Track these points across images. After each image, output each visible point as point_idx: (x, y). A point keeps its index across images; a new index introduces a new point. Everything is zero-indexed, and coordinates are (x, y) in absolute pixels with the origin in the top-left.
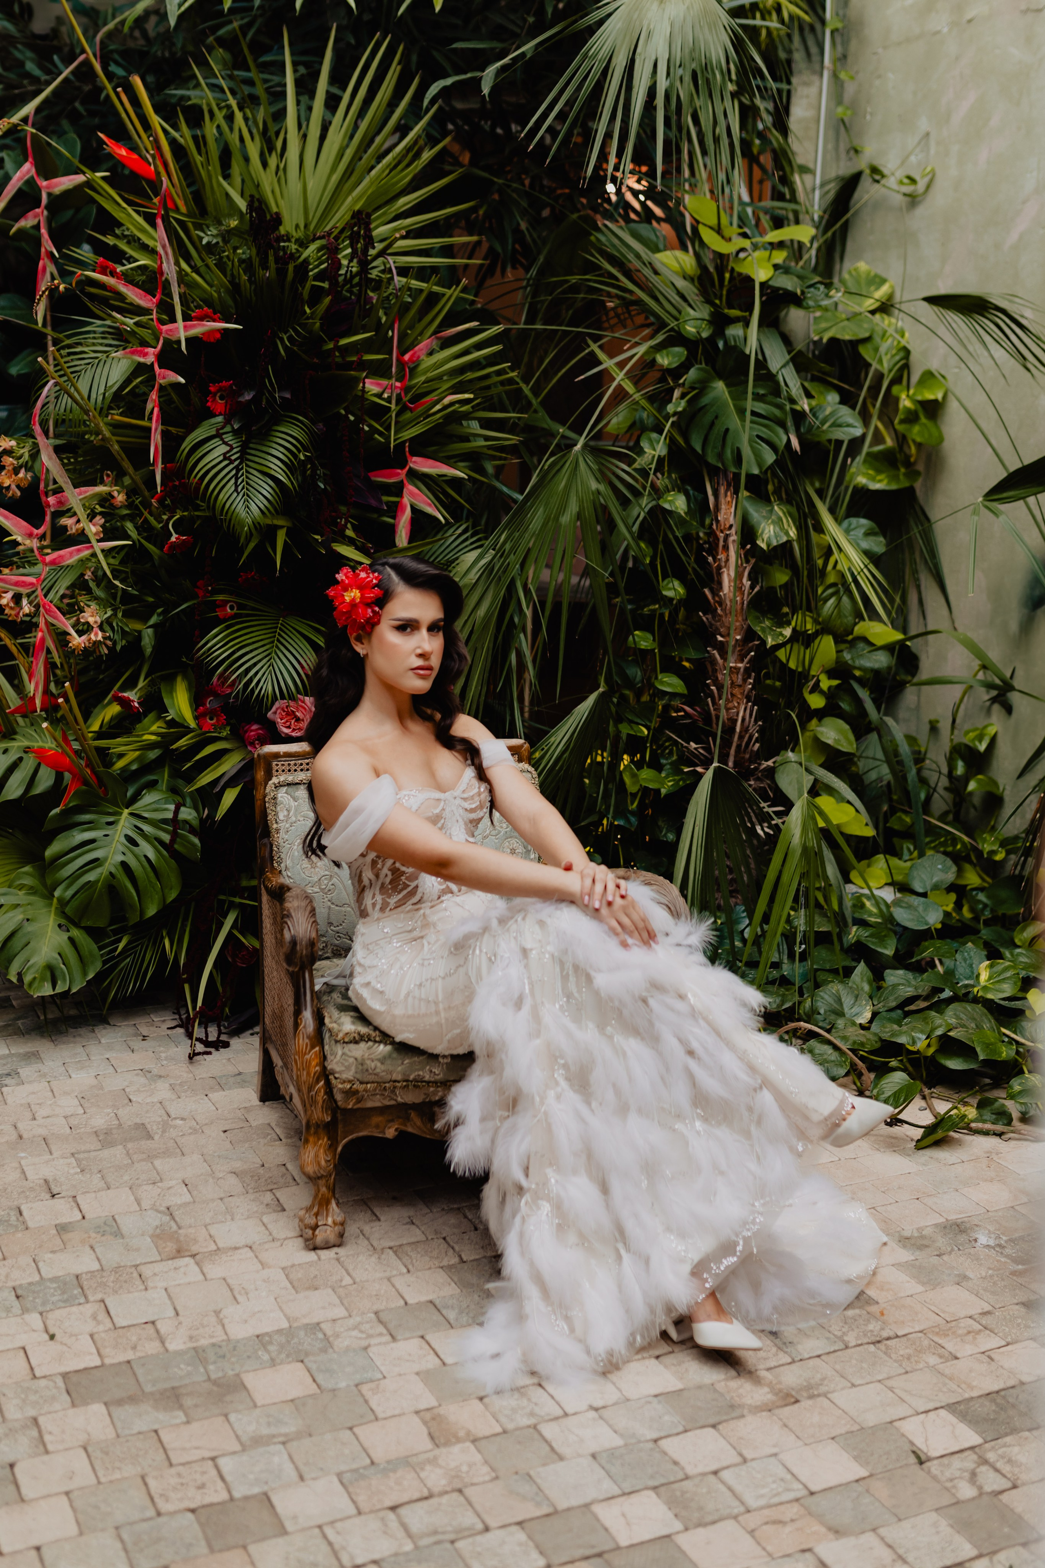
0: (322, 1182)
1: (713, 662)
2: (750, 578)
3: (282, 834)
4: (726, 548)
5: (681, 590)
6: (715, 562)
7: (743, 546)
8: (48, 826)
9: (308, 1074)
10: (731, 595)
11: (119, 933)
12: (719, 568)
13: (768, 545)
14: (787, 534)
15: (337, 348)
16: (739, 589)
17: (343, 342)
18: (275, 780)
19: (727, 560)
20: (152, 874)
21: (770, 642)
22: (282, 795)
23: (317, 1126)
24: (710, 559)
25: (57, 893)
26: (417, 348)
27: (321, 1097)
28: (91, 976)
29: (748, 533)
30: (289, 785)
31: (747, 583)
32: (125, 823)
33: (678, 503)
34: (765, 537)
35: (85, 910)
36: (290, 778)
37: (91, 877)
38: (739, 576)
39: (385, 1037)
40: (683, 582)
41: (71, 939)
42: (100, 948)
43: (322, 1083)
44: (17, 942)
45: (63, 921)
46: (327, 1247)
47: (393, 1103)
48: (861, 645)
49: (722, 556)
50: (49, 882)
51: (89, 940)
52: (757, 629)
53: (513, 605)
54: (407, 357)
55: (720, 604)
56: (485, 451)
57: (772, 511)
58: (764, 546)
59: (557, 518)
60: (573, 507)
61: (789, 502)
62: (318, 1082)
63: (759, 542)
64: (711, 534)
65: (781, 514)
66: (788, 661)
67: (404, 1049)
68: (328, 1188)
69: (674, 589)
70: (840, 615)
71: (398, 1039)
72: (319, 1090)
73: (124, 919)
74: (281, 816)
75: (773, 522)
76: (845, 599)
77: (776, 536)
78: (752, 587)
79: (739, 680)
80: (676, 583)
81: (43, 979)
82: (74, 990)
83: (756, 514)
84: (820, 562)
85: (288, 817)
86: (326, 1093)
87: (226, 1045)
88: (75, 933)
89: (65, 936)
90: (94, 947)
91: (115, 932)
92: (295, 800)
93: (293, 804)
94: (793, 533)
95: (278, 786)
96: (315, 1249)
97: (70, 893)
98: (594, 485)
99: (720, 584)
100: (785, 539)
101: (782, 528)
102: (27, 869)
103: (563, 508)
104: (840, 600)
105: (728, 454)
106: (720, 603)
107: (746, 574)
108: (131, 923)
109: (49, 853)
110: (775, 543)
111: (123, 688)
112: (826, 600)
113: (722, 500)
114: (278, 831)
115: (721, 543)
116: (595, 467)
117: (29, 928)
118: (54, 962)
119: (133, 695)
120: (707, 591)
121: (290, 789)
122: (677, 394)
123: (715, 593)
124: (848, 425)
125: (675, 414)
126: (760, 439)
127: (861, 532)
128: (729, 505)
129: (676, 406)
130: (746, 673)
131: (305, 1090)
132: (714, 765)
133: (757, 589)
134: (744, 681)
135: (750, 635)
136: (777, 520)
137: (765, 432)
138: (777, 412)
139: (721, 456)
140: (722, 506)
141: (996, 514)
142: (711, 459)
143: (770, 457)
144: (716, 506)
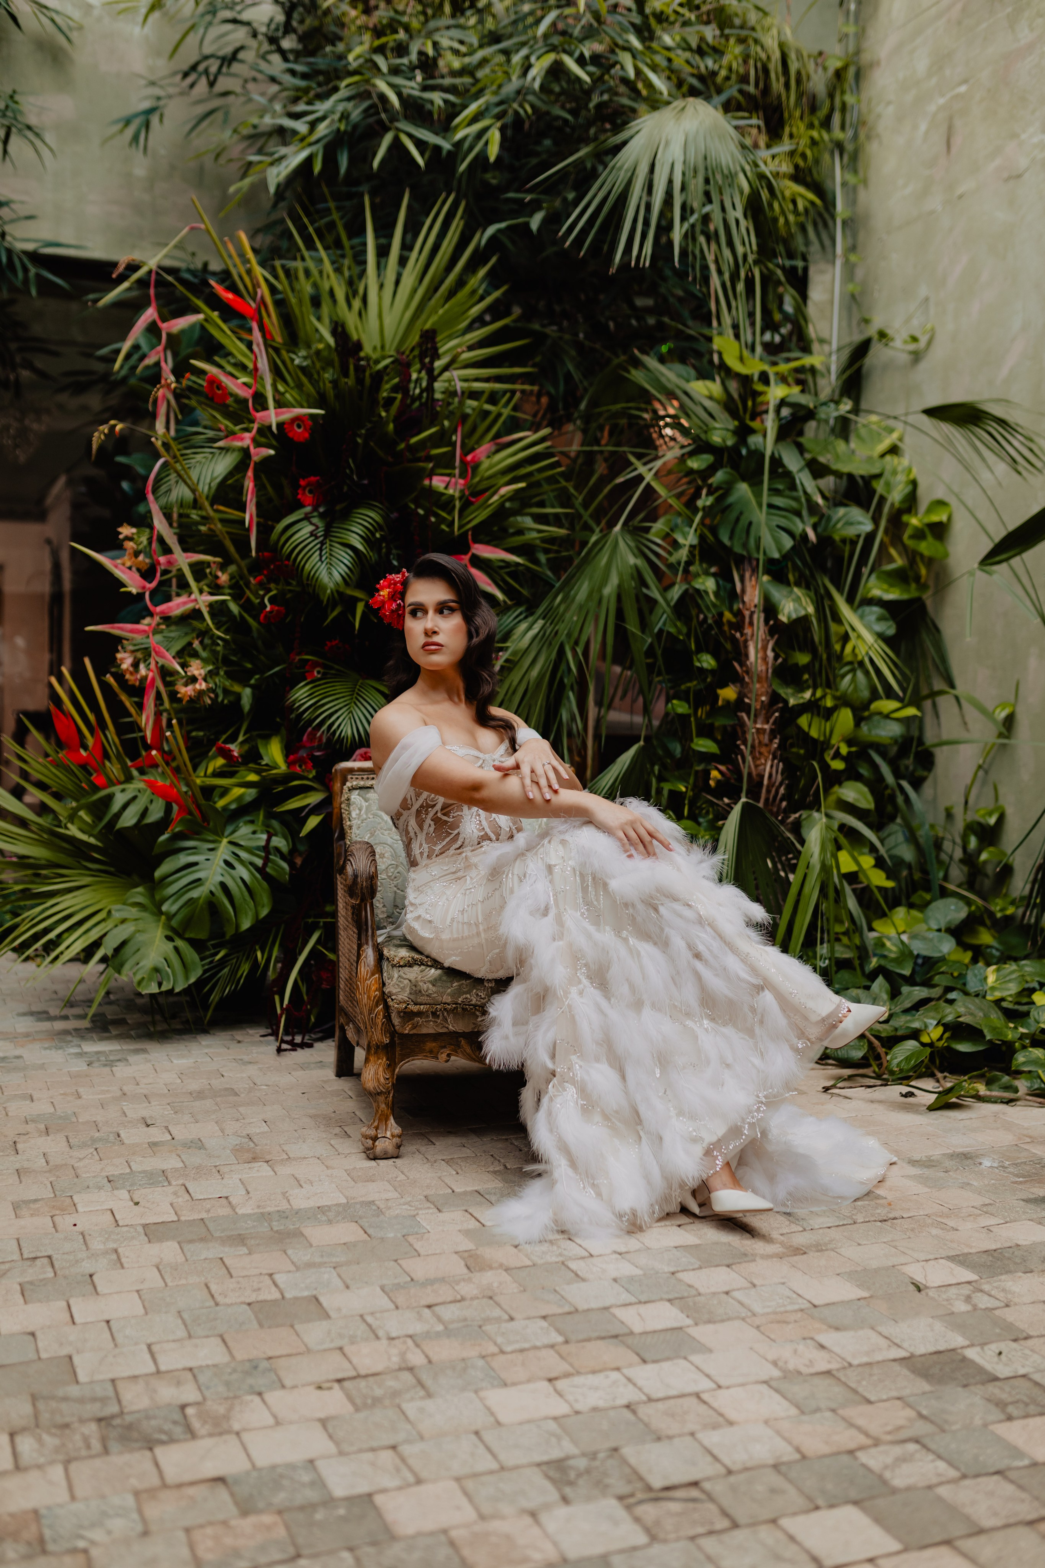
0: (381, 1098)
1: (742, 724)
2: (773, 650)
3: (354, 830)
4: (751, 624)
5: (712, 662)
6: (742, 635)
7: (766, 622)
8: (157, 850)
9: (369, 998)
10: (758, 665)
11: (218, 947)
12: (746, 641)
13: (789, 619)
14: (806, 610)
15: (409, 448)
16: (765, 659)
17: (414, 440)
18: (348, 784)
19: (754, 635)
20: (246, 894)
21: (792, 702)
22: (355, 796)
23: (378, 1047)
24: (738, 635)
25: (164, 908)
26: (478, 451)
27: (380, 1020)
28: (192, 980)
29: (770, 609)
30: (361, 788)
31: (770, 654)
32: (224, 850)
33: (709, 584)
34: (786, 611)
35: (187, 923)
36: (362, 783)
37: (195, 894)
38: (765, 648)
39: (436, 964)
40: (715, 656)
41: (176, 949)
42: (202, 959)
43: (382, 1007)
44: (128, 950)
45: (170, 933)
46: (386, 1157)
47: (444, 1030)
48: (877, 718)
49: (748, 631)
50: (157, 897)
51: (192, 950)
52: (781, 692)
53: (563, 667)
54: (469, 458)
55: (747, 672)
56: (538, 542)
57: (791, 592)
58: (786, 620)
59: (600, 590)
60: (614, 580)
61: (808, 587)
62: (377, 1005)
63: (781, 617)
64: (739, 614)
65: (799, 593)
66: (809, 727)
67: (453, 973)
68: (387, 1105)
69: (707, 661)
70: (856, 689)
71: (446, 965)
72: (379, 1013)
73: (223, 935)
74: (354, 814)
75: (793, 600)
76: (860, 675)
77: (796, 610)
78: (776, 658)
79: (766, 739)
80: (709, 656)
81: (150, 979)
82: (177, 990)
84: (838, 647)
85: (359, 815)
86: (385, 1016)
87: (310, 1046)
88: (180, 943)
89: (170, 945)
90: (196, 957)
91: (214, 946)
92: (366, 800)
93: (364, 804)
94: (811, 610)
95: (353, 789)
96: (375, 1159)
97: (174, 908)
98: (632, 560)
99: (747, 656)
100: (803, 613)
101: (801, 604)
102: (140, 889)
103: (605, 581)
104: (854, 675)
105: (752, 543)
107: (770, 645)
108: (228, 937)
109: (158, 874)
110: (794, 616)
111: (227, 741)
112: (843, 676)
113: (747, 583)
114: (350, 827)
115: (747, 620)
116: (632, 544)
117: (140, 937)
118: (160, 966)
119: (235, 749)
120: (736, 665)
121: (362, 792)
122: (704, 492)
123: (741, 663)
124: (860, 523)
125: (704, 508)
126: (779, 527)
127: (873, 618)
128: (754, 587)
129: (705, 501)
130: (773, 734)
131: (366, 1013)
132: (744, 800)
133: (780, 660)
134: (771, 741)
135: (775, 698)
136: (798, 600)
137: (784, 522)
138: (794, 504)
139: (745, 545)
140: (749, 589)
141: (989, 573)
142: (738, 549)
143: (788, 543)
144: (743, 591)
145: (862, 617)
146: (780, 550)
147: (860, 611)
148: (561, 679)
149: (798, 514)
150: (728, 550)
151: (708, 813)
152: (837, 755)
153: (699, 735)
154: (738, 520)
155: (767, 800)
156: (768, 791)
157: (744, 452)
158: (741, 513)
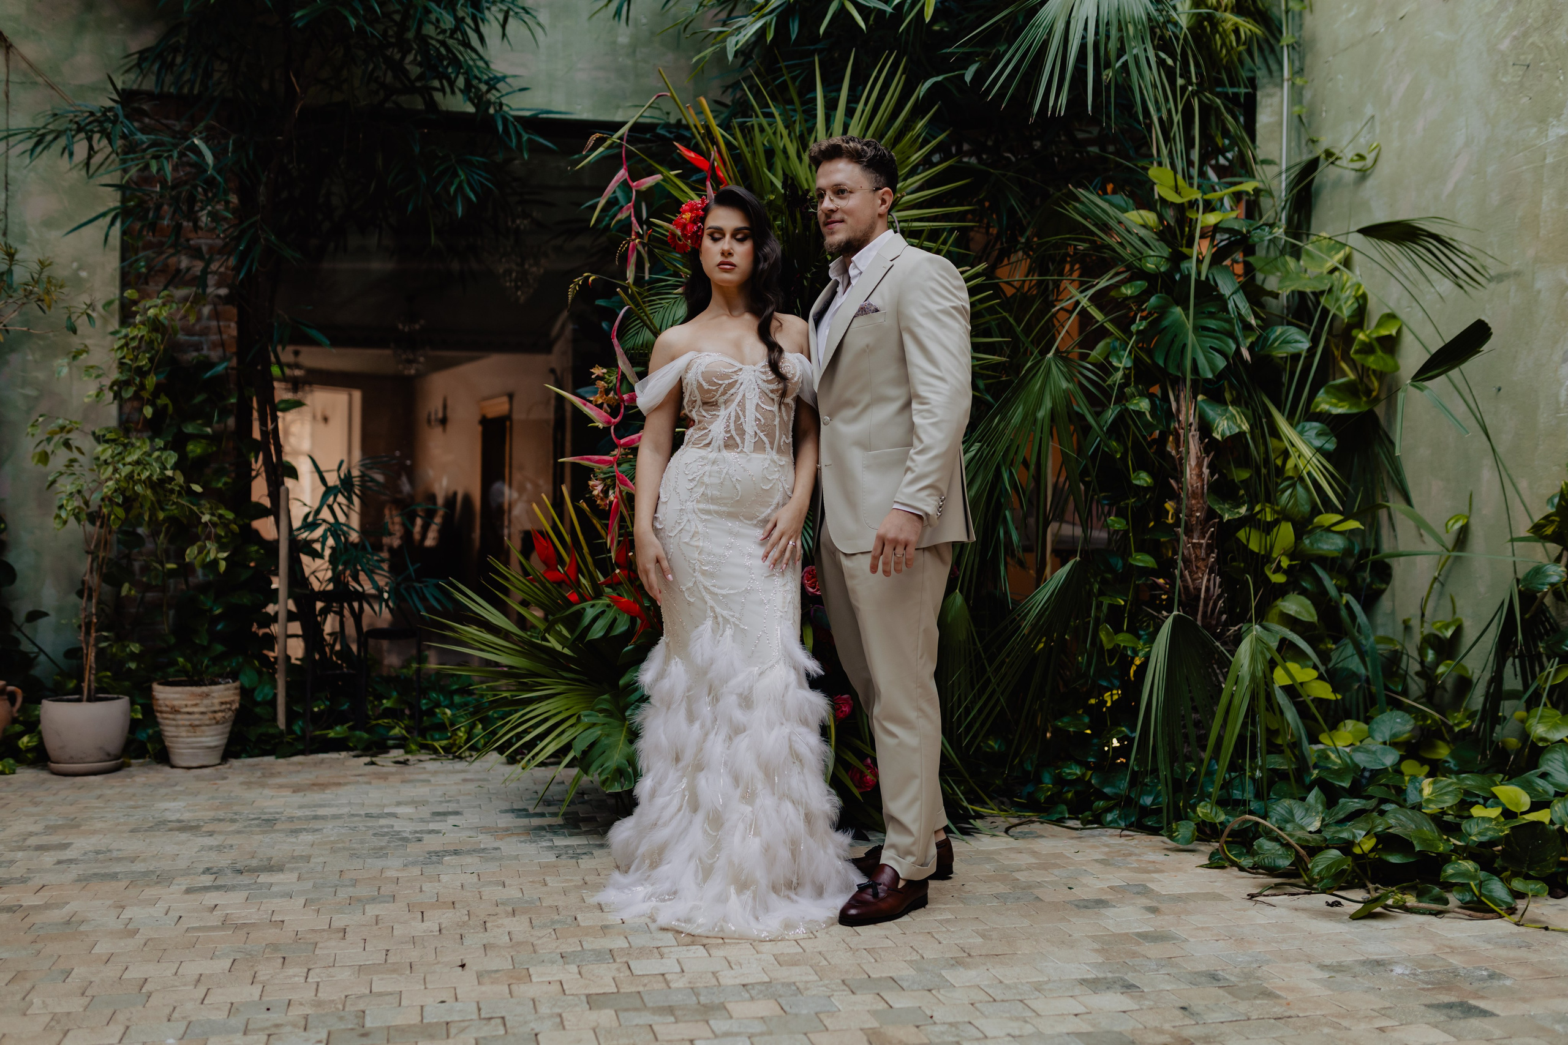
1: (1178, 540)
2: (1209, 467)
4: (1188, 443)
5: (1149, 480)
6: (1178, 455)
7: (1201, 440)
8: (622, 660)
10: (1193, 482)
12: (1181, 459)
13: (1222, 436)
14: (1239, 427)
16: (1200, 475)
19: (1189, 453)
21: (1226, 517)
24: (1174, 453)
29: (1205, 428)
31: (1206, 471)
33: (1144, 405)
34: (1220, 430)
38: (1199, 465)
40: (1151, 474)
44: (595, 752)
49: (1184, 450)
52: (1216, 507)
53: (1000, 487)
55: (1183, 489)
57: (1226, 410)
58: (1219, 437)
59: (1034, 413)
60: (1048, 404)
61: (1244, 406)
63: (1215, 435)
64: (1175, 431)
65: (1234, 412)
66: (1248, 540)
69: (1143, 479)
70: (1296, 503)
75: (1227, 418)
76: (1300, 489)
77: (1229, 428)
78: (1212, 474)
79: (1203, 554)
80: (1144, 474)
81: (614, 779)
83: (1211, 412)
84: (1278, 464)
94: (1245, 427)
98: (1064, 385)
99: (1182, 473)
100: (1237, 430)
101: (1235, 423)
102: (606, 697)
103: (1039, 404)
104: (1294, 490)
105: (1187, 364)
106: (1183, 487)
107: (1205, 464)
109: (622, 682)
110: (1228, 434)
112: (1283, 491)
113: (1183, 403)
115: (1184, 439)
116: (1065, 370)
117: (604, 741)
118: (623, 767)
120: (1172, 481)
122: (1140, 316)
123: (1178, 481)
124: (1296, 341)
125: (1139, 332)
126: (1211, 347)
127: (1313, 433)
128: (1188, 406)
129: (1139, 326)
130: (1210, 548)
132: (1175, 613)
133: (1216, 476)
134: (1208, 555)
135: (1211, 514)
136: (1232, 418)
137: (1216, 344)
138: (1226, 326)
139: (1180, 367)
140: (1183, 409)
141: (1421, 389)
142: (1172, 370)
143: (1221, 363)
144: (1179, 410)
145: (1301, 433)
146: (1213, 371)
147: (1299, 428)
148: (998, 499)
149: (1231, 335)
150: (1164, 371)
151: (1148, 626)
152: (1278, 569)
153: (1137, 550)
154: (1173, 341)
155: (1205, 613)
156: (1206, 605)
157: (1177, 277)
158: (1176, 336)
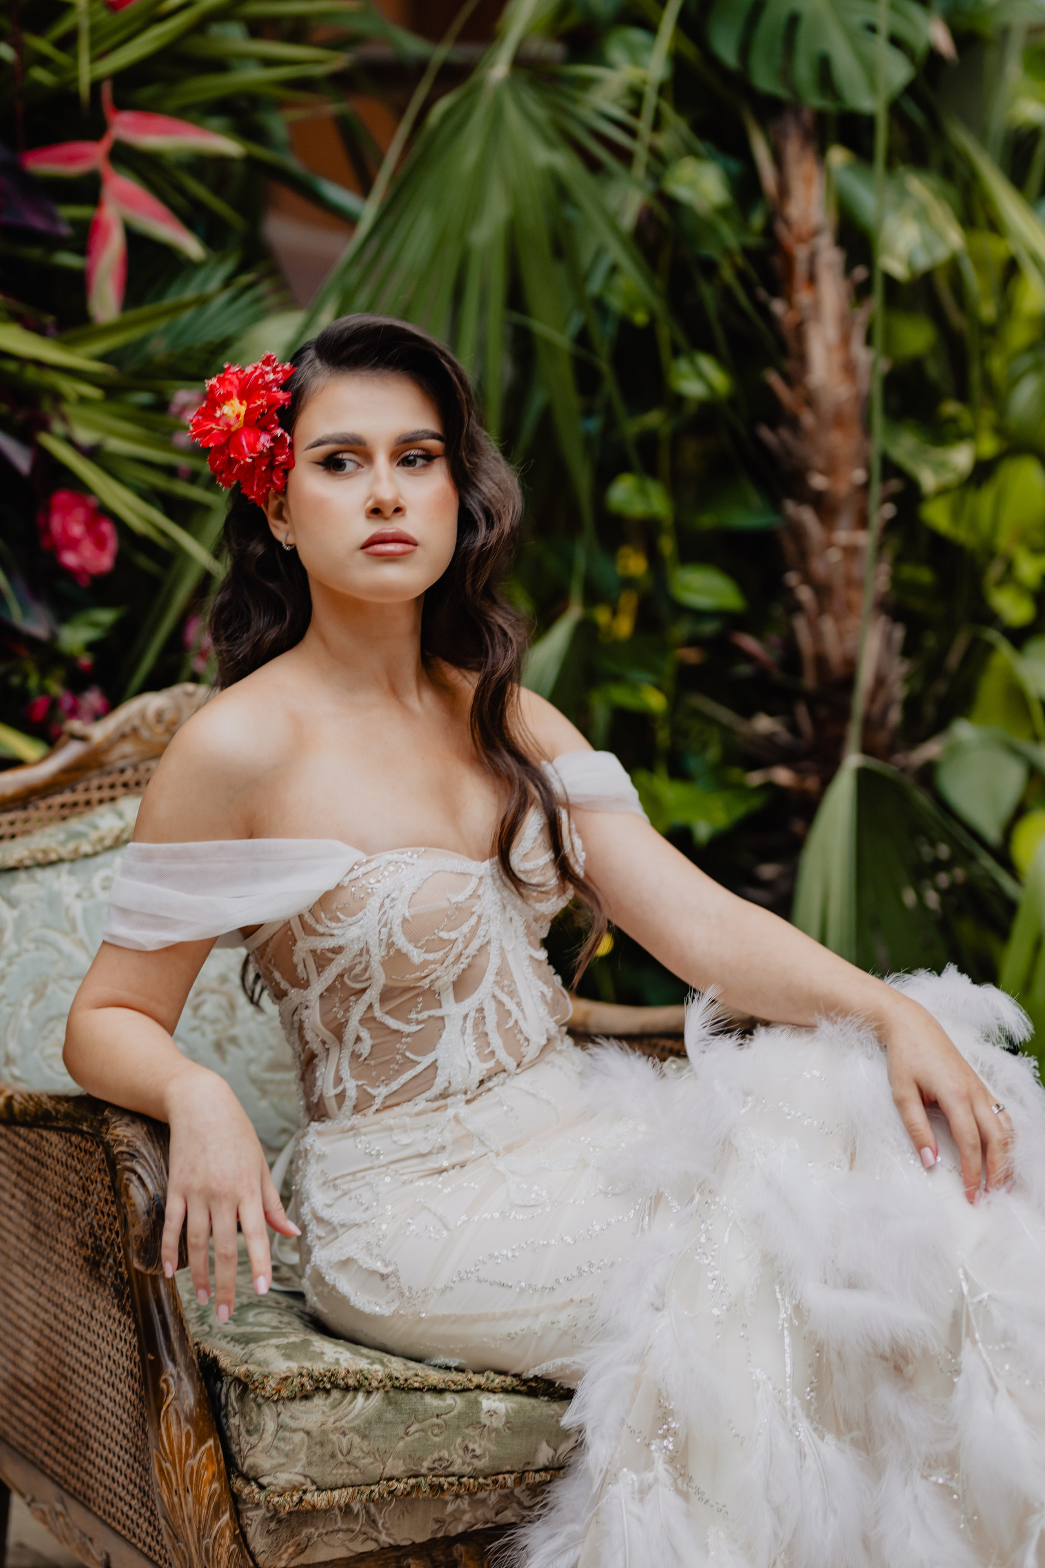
1: (797, 532)
4: (812, 280)
5: (720, 380)
9: (198, 1500)
10: (832, 381)
12: (801, 324)
13: (910, 264)
14: (943, 240)
16: (849, 369)
19: (817, 305)
29: (857, 242)
33: (705, 184)
43: (226, 1516)
47: (371, 1546)
49: (803, 297)
52: (898, 455)
55: (809, 404)
57: (903, 193)
58: (896, 270)
59: (462, 234)
60: (497, 206)
63: (886, 263)
65: (923, 198)
69: (702, 378)
72: (221, 1533)
75: (912, 216)
77: (927, 246)
80: (706, 364)
83: (868, 197)
86: (235, 1539)
94: (957, 239)
98: (541, 154)
99: (802, 359)
100: (941, 252)
101: (933, 229)
105: (804, 67)
106: (810, 401)
110: (922, 261)
113: (790, 170)
115: (801, 268)
116: (539, 114)
120: (776, 380)
123: (790, 380)
126: (872, 31)
128: (808, 181)
130: (876, 554)
131: (191, 1535)
133: (886, 363)
134: (872, 571)
136: (922, 215)
139: (786, 74)
140: (798, 188)
142: (762, 81)
144: (784, 190)
146: (876, 92)
152: (1007, 580)
153: (687, 561)
